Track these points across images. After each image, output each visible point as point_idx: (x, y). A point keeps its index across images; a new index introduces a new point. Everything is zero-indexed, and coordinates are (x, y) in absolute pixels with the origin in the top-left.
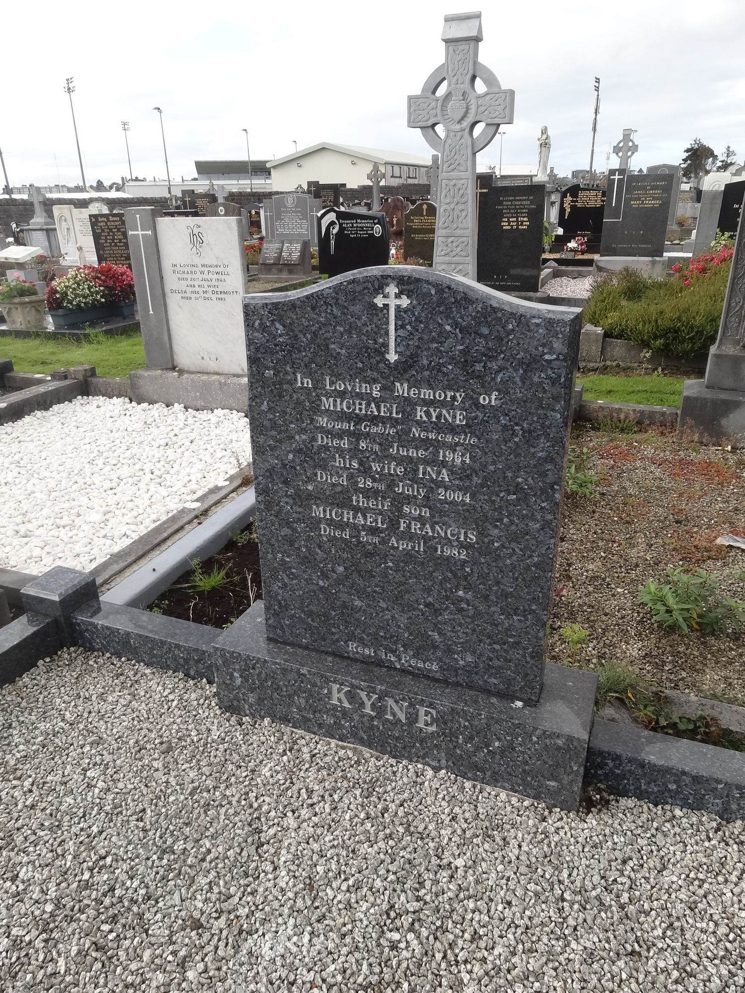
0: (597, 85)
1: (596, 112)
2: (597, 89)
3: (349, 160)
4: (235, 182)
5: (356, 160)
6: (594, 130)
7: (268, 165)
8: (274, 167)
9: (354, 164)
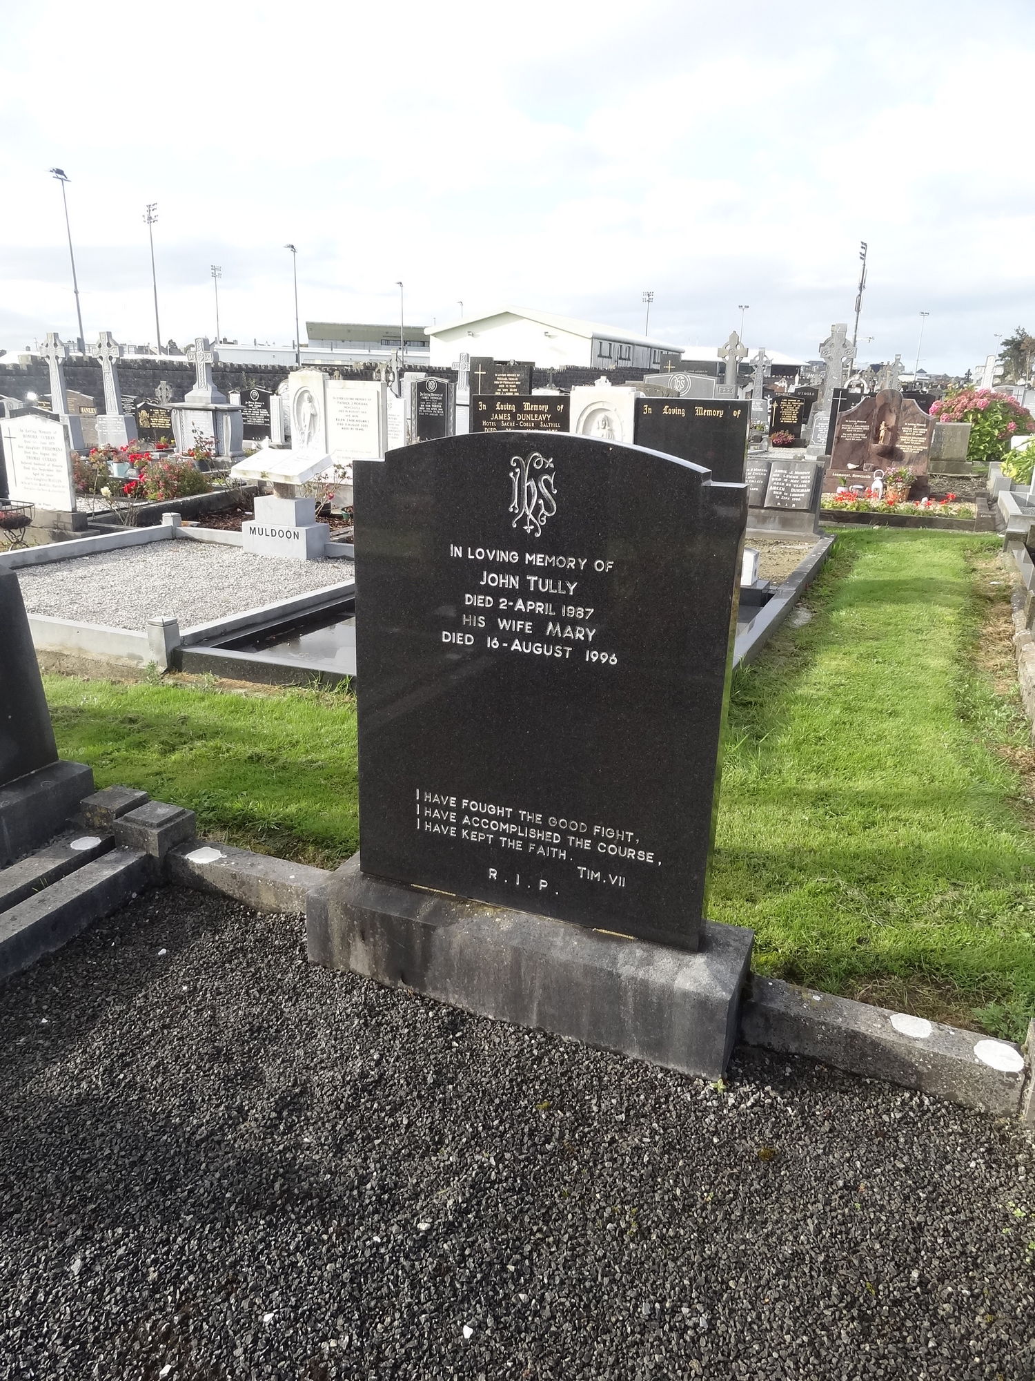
0: (863, 251)
1: (861, 287)
2: (863, 257)
7: (426, 332)
8: (434, 335)
9: (547, 335)
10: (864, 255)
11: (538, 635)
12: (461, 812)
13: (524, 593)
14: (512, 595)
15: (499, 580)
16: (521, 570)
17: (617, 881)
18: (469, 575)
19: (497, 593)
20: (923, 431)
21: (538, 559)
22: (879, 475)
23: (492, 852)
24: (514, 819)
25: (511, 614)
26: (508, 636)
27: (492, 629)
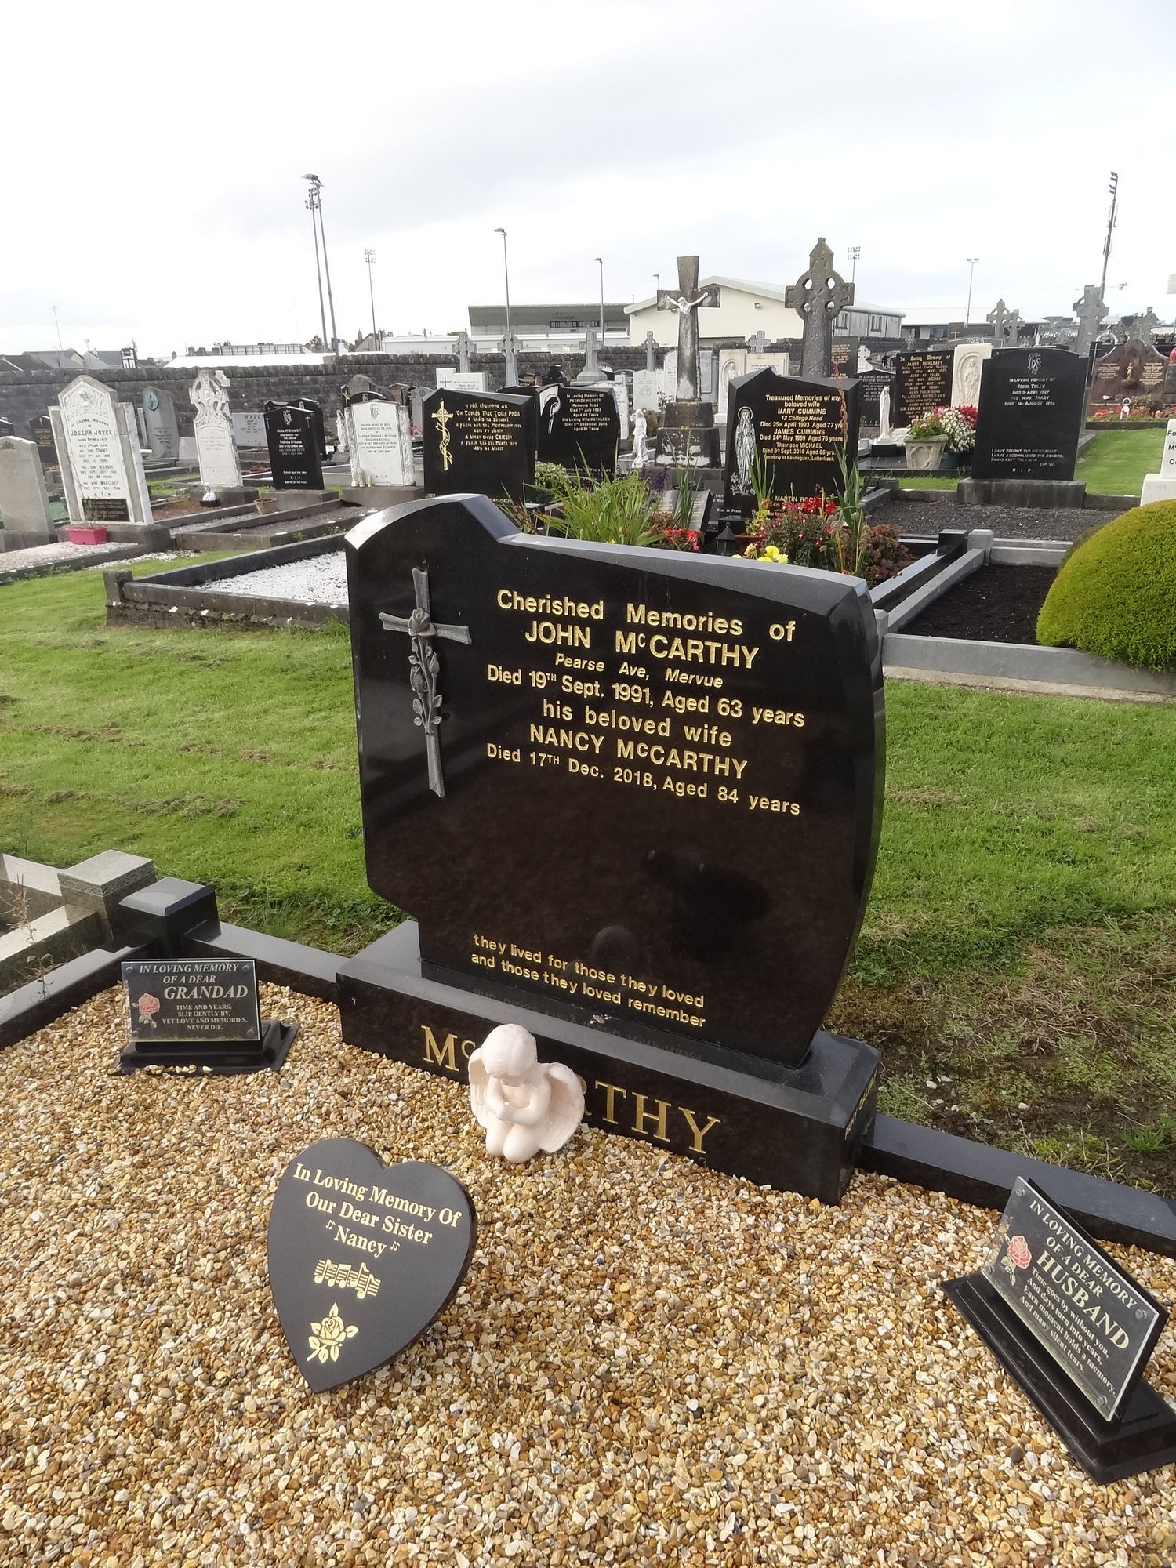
0: (1113, 183)
1: (1111, 226)
2: (1113, 190)
3: (752, 302)
4: (544, 336)
5: (762, 302)
6: (1107, 252)
7: (626, 311)
8: (636, 313)
9: (758, 307)
10: (1115, 188)
11: (1033, 400)
12: (1005, 453)
13: (1030, 389)
14: (1026, 390)
15: (1023, 387)
16: (1030, 383)
17: (1051, 464)
18: (1015, 386)
19: (1022, 390)
20: (1160, 368)
21: (1035, 380)
22: (1127, 402)
23: (1016, 464)
24: (1022, 453)
25: (1026, 395)
26: (1025, 401)
27: (1020, 400)
